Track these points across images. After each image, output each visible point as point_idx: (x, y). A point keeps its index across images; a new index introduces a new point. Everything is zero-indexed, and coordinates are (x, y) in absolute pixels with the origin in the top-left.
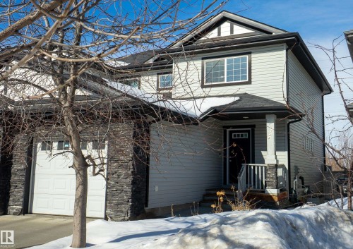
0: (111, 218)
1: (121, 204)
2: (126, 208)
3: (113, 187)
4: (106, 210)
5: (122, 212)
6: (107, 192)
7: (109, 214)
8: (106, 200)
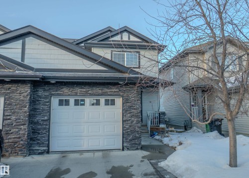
0: (128, 149)
1: (135, 139)
3: (128, 129)
4: (123, 144)
5: (136, 144)
6: (123, 132)
7: (126, 146)
8: (123, 137)
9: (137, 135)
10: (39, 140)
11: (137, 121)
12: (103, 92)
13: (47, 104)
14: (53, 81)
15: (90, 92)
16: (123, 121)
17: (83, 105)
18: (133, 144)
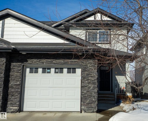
0: (85, 111)
1: (91, 103)
2: (95, 105)
3: (85, 94)
4: (81, 107)
5: (92, 107)
6: (81, 97)
7: (83, 109)
8: (81, 101)
9: (93, 100)
10: (12, 101)
11: (93, 87)
12: (65, 62)
13: (20, 71)
14: (24, 53)
15: (54, 62)
16: (82, 87)
17: (50, 72)
18: (90, 107)
